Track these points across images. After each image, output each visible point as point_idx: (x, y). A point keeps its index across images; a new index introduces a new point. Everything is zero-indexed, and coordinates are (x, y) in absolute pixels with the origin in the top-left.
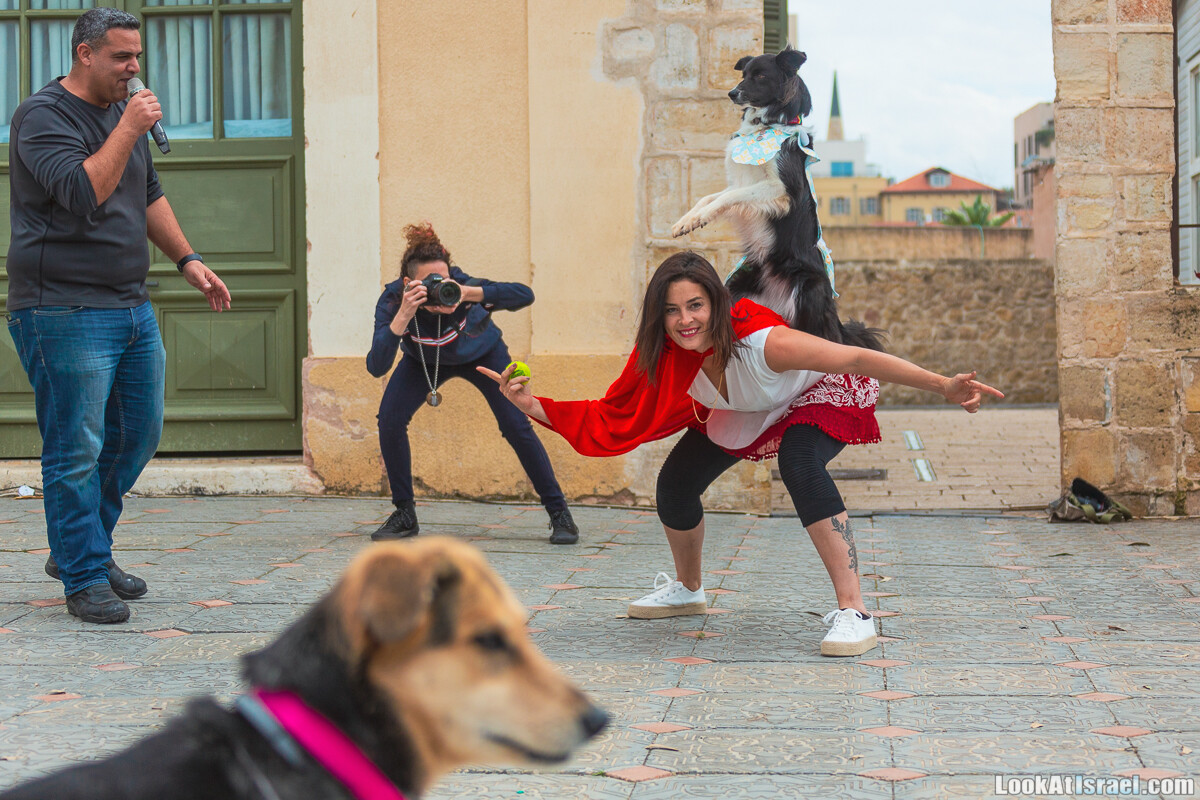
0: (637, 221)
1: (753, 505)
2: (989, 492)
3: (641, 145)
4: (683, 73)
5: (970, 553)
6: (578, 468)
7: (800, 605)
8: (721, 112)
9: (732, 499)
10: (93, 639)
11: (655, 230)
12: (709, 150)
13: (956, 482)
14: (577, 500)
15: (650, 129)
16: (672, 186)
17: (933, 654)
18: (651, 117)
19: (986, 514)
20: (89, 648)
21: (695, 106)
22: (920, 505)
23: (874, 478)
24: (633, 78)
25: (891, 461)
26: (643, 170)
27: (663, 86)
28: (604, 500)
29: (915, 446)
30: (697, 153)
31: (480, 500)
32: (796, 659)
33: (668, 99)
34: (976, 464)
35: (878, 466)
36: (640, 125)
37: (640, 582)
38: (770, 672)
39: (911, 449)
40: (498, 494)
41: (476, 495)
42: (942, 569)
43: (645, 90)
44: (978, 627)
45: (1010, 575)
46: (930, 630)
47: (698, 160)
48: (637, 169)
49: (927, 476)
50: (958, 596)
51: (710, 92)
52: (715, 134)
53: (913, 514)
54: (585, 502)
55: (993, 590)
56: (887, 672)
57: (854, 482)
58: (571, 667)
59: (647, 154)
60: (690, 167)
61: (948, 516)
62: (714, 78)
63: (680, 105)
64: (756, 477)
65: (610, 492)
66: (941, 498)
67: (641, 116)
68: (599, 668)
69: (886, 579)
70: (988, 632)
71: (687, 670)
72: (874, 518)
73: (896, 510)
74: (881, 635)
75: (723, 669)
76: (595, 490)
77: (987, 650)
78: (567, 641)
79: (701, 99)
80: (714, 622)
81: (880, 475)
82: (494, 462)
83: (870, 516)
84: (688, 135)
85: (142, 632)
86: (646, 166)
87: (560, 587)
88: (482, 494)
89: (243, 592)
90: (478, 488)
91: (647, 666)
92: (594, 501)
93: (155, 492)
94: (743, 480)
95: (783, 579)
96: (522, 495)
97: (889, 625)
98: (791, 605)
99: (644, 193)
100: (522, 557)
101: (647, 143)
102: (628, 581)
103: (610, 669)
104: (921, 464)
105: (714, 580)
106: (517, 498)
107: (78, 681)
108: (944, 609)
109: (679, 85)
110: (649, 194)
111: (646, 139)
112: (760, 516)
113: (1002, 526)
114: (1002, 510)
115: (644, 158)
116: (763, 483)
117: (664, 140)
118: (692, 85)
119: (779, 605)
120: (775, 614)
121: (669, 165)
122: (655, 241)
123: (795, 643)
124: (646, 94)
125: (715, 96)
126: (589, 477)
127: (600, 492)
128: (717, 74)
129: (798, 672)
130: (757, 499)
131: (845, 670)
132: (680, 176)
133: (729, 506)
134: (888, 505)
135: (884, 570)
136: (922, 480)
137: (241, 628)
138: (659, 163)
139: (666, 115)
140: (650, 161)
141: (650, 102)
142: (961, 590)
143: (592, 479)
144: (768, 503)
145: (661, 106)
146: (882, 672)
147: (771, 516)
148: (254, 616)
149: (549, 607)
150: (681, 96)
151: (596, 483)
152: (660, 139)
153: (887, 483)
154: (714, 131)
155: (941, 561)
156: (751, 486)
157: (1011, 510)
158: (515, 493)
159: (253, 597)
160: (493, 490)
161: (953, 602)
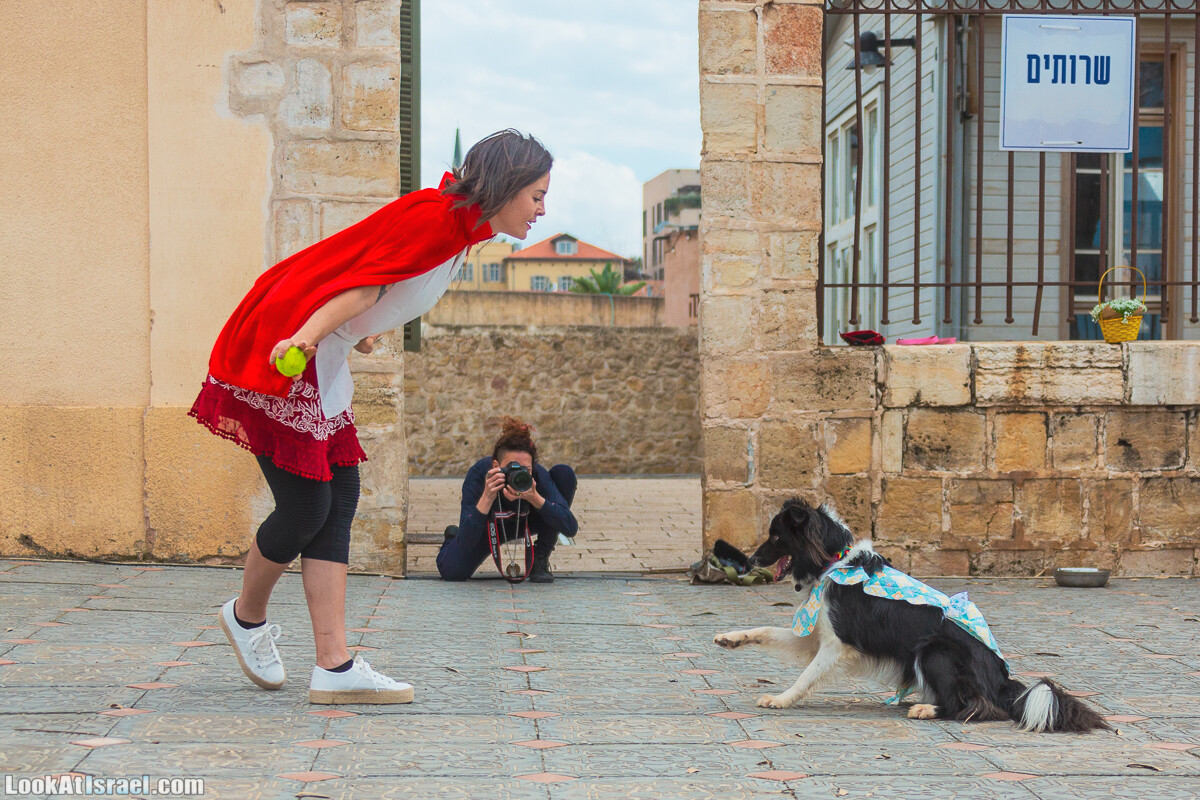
1: (387, 565)
2: (628, 555)
3: (270, 187)
4: (315, 112)
5: (614, 613)
6: (201, 527)
7: (444, 661)
8: (356, 154)
9: (365, 560)
12: (343, 195)
13: (594, 546)
14: (199, 560)
15: (279, 171)
16: (303, 232)
17: (583, 706)
18: (281, 157)
19: (627, 577)
21: (328, 147)
22: (559, 568)
24: (261, 116)
26: (272, 213)
27: (293, 125)
28: (229, 561)
30: (330, 196)
31: (96, 561)
32: (444, 711)
33: (299, 138)
34: (614, 528)
36: (269, 165)
38: (418, 723)
40: (114, 554)
41: (90, 555)
42: (586, 627)
43: (274, 128)
44: (627, 680)
45: (656, 633)
46: (579, 684)
47: (330, 204)
48: (266, 213)
50: (605, 652)
51: (343, 133)
52: (349, 177)
54: (208, 563)
55: (640, 647)
56: (539, 723)
58: (209, 721)
59: (277, 197)
60: (322, 213)
61: (588, 578)
62: (348, 118)
63: (312, 146)
64: (390, 537)
65: (236, 553)
66: (580, 561)
67: (270, 157)
68: (239, 721)
69: (531, 636)
70: (638, 685)
71: (332, 722)
74: (530, 689)
75: (369, 721)
76: (219, 550)
77: (638, 702)
78: (202, 696)
79: (334, 140)
82: (111, 520)
84: (320, 178)
86: (274, 210)
87: (190, 644)
88: (97, 554)
90: (93, 548)
91: (289, 719)
92: (218, 562)
94: (377, 541)
95: (424, 636)
96: (140, 556)
97: (537, 680)
98: (436, 660)
99: (272, 238)
100: (147, 615)
101: (275, 185)
103: (251, 722)
106: (135, 558)
108: (591, 664)
109: (311, 124)
110: (277, 239)
111: (275, 180)
112: (395, 578)
113: (642, 589)
114: (643, 573)
115: (273, 201)
116: (397, 543)
117: (295, 182)
118: (324, 125)
119: (422, 661)
120: (418, 670)
121: (300, 208)
123: (442, 697)
124: (275, 133)
125: (349, 137)
126: (213, 537)
127: (225, 552)
128: (351, 114)
129: (447, 723)
130: (392, 560)
131: (496, 722)
132: (312, 221)
133: (363, 568)
135: (528, 628)
138: (289, 207)
139: (297, 155)
140: (279, 204)
141: (279, 141)
142: (607, 646)
143: (216, 539)
144: (403, 564)
145: (291, 146)
146: (533, 723)
147: (407, 578)
149: (180, 663)
150: (313, 136)
151: (221, 542)
152: (290, 181)
154: (348, 173)
155: (585, 620)
156: (386, 547)
157: (652, 572)
158: (133, 553)
160: (109, 549)
161: (601, 658)
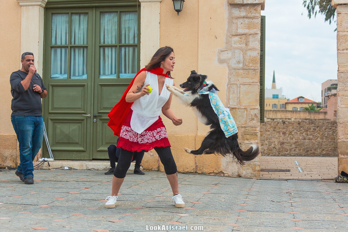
0: (226, 101)
1: (255, 176)
2: (318, 175)
3: (227, 81)
4: (239, 62)
5: (314, 189)
6: (209, 165)
7: (270, 199)
8: (249, 72)
9: (250, 175)
10: (86, 201)
11: (230, 103)
12: (245, 83)
13: (309, 173)
14: (208, 174)
15: (230, 77)
16: (235, 92)
17: (306, 211)
18: (230, 74)
19: (318, 180)
20: (85, 203)
21: (242, 71)
22: (299, 178)
23: (287, 171)
24: (226, 63)
25: (291, 168)
26: (228, 88)
27: (233, 66)
28: (216, 174)
29: (297, 164)
30: (242, 83)
31: (183, 173)
32: (270, 211)
33: (235, 69)
34: (314, 169)
35: (288, 169)
36: (227, 76)
37: (227, 192)
38: (263, 214)
39: (296, 165)
40: (188, 172)
41: (182, 172)
42: (307, 192)
43: (229, 67)
44: (318, 205)
45: (325, 194)
46: (305, 206)
47: (242, 85)
48: (226, 87)
49: (301, 171)
50: (312, 198)
51: (246, 67)
52: (247, 78)
53: (298, 180)
54: (211, 174)
55: (321, 197)
56: (294, 215)
57: (282, 172)
58: (210, 211)
59: (229, 83)
60: (240, 87)
61: (307, 181)
62: (247, 64)
63: (238, 71)
64: (256, 169)
65: (217, 172)
66: (305, 176)
67: (227, 74)
69: (292, 194)
70: (321, 206)
71: (241, 213)
72: (288, 180)
73: (293, 179)
74: (292, 206)
75: (250, 213)
76: (213, 171)
77: (321, 210)
78: (209, 205)
79: (243, 69)
80: (247, 202)
81: (289, 171)
82: (187, 163)
83: (286, 180)
84: (240, 79)
85: (98, 200)
86: (228, 87)
87: (206, 193)
88: (184, 172)
89: (124, 192)
90: (183, 170)
91: (230, 212)
92: (213, 174)
93: (99, 169)
94: (253, 170)
95: (265, 193)
96: (194, 172)
97: (294, 204)
98: (267, 199)
99: (228, 94)
100: (195, 186)
101: (229, 81)
102: (224, 192)
103: (221, 212)
104: (299, 168)
105: (247, 193)
106: (193, 173)
107: (82, 211)
108: (308, 201)
109: (238, 65)
110: (229, 94)
111: (229, 79)
112: (257, 179)
113: (322, 183)
114: (322, 180)
115: (228, 84)
116: (258, 170)
117: (233, 80)
118: (241, 65)
119: (264, 199)
120: (263, 201)
121: (234, 86)
122: (231, 106)
123: (269, 208)
124: (229, 68)
125: (247, 68)
126: (212, 168)
127: (215, 172)
128: (248, 63)
129: (270, 214)
130: (256, 175)
131: (283, 214)
132: (237, 89)
133: (249, 177)
134: (291, 178)
135: (291, 192)
136: (300, 172)
137: (124, 200)
138: (232, 86)
139: (234, 73)
140: (230, 85)
141: (230, 70)
142: (313, 197)
143: (213, 168)
144: (259, 176)
145: (233, 71)
147: (260, 179)
148: (127, 197)
149: (203, 197)
150: (238, 68)
151: (214, 169)
152: (232, 80)
153: (290, 172)
154: (246, 77)
155: (307, 191)
156: (255, 171)
157: (324, 180)
158: (192, 172)
159: (126, 193)
160: (187, 170)
161: (311, 199)
